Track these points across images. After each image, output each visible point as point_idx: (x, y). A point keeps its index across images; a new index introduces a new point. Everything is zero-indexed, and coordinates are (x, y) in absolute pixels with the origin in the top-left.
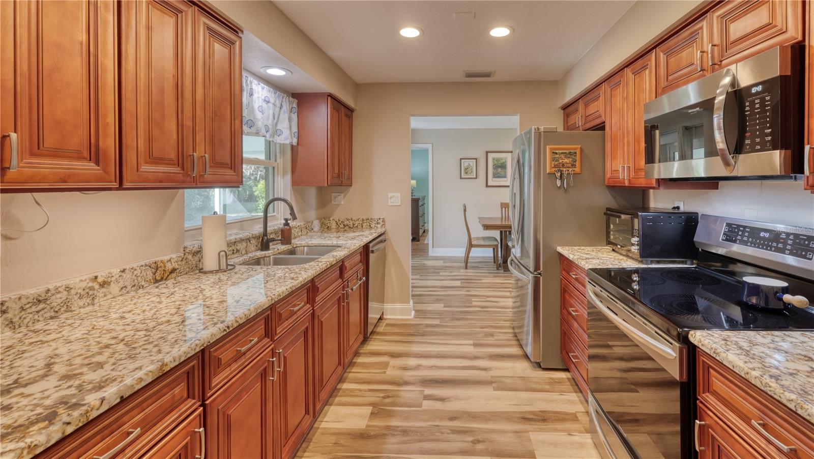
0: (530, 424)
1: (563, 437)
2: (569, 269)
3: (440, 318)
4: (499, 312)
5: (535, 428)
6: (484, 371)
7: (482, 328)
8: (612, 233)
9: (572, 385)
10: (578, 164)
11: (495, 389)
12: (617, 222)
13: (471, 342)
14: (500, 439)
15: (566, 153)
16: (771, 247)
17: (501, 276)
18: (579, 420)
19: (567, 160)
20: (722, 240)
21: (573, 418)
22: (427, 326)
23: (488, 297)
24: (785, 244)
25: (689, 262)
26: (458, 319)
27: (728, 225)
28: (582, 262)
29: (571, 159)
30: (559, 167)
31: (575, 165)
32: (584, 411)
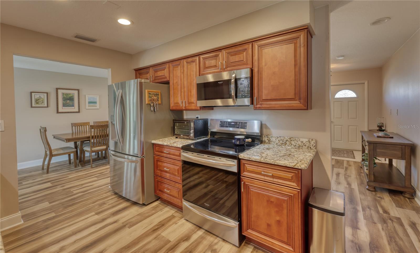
0: (158, 231)
1: (175, 226)
2: (161, 150)
3: (53, 211)
4: (98, 190)
5: (162, 231)
6: (115, 223)
7: (93, 203)
8: (176, 130)
9: (163, 205)
10: (160, 99)
11: (129, 227)
12: (177, 125)
13: (93, 213)
14: (151, 246)
15: (154, 94)
16: (235, 127)
17: (81, 171)
18: (175, 216)
19: (155, 98)
20: (220, 127)
21: (173, 217)
22: (45, 221)
23: (82, 185)
24: (239, 125)
25: (206, 137)
26: (70, 206)
27: (221, 122)
28: (175, 145)
29: (157, 97)
30: (152, 101)
31: (159, 100)
32: (174, 212)
